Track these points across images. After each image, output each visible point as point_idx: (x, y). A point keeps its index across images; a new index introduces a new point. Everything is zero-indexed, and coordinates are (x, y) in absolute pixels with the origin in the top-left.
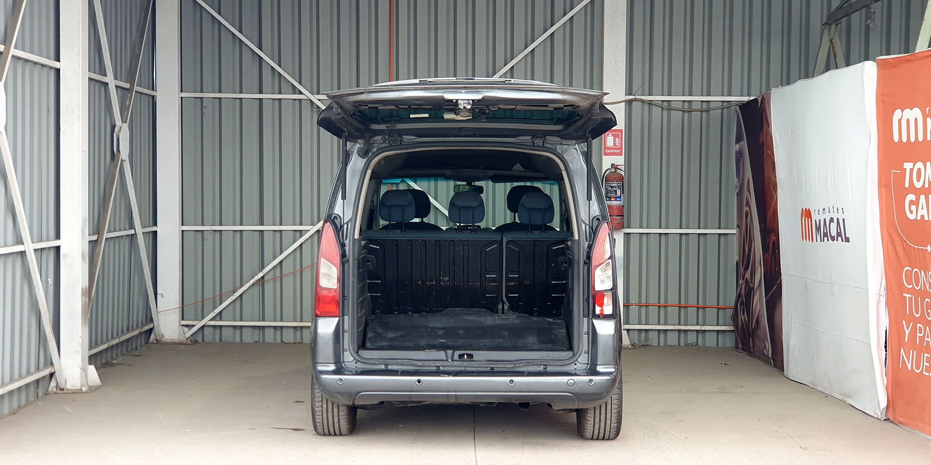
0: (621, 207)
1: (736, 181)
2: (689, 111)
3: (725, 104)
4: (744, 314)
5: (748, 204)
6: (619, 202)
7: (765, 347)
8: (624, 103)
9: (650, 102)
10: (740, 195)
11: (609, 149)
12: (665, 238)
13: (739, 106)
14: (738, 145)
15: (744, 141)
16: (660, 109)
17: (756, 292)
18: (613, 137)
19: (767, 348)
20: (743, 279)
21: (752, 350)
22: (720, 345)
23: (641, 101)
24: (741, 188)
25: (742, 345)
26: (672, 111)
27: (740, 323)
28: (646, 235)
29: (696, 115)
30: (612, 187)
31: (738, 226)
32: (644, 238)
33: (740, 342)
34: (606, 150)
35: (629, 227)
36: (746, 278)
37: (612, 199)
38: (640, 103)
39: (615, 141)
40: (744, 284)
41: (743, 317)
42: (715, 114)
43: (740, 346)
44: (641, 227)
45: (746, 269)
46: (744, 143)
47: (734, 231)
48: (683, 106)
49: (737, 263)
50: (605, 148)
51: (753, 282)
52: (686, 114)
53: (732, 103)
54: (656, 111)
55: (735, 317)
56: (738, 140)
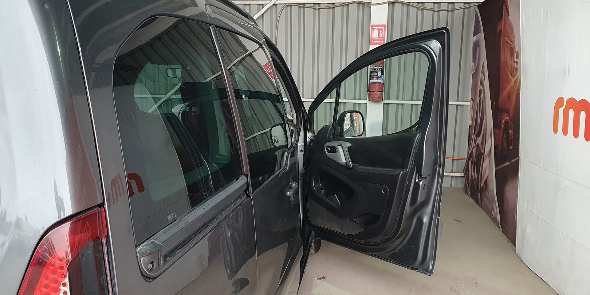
0: (381, 85)
1: (472, 65)
2: (438, 11)
3: (466, 5)
4: (474, 171)
5: (482, 84)
6: (380, 81)
7: (493, 209)
8: (388, 4)
9: (408, 3)
10: (475, 76)
11: (374, 40)
12: (416, 107)
13: (478, 6)
14: (475, 37)
15: (481, 33)
16: (416, 9)
17: (486, 158)
18: (378, 31)
19: (495, 211)
20: (475, 143)
21: (480, 202)
22: (453, 185)
23: (402, 3)
24: (477, 71)
25: (471, 193)
26: (425, 11)
27: (470, 178)
28: (401, 105)
29: (443, 14)
30: (375, 70)
31: (472, 100)
32: (400, 106)
33: (469, 190)
34: (372, 41)
35: (388, 99)
36: (478, 143)
37: (375, 79)
38: (401, 4)
39: (379, 33)
40: (476, 148)
41: (472, 173)
42: (458, 14)
43: (469, 193)
44: (397, 99)
45: (478, 135)
46: (481, 35)
47: (469, 103)
48: (434, 6)
49: (470, 127)
50: (372, 39)
51: (484, 149)
52: (436, 13)
53: (472, 4)
54: (413, 11)
55: (466, 170)
56: (476, 33)
